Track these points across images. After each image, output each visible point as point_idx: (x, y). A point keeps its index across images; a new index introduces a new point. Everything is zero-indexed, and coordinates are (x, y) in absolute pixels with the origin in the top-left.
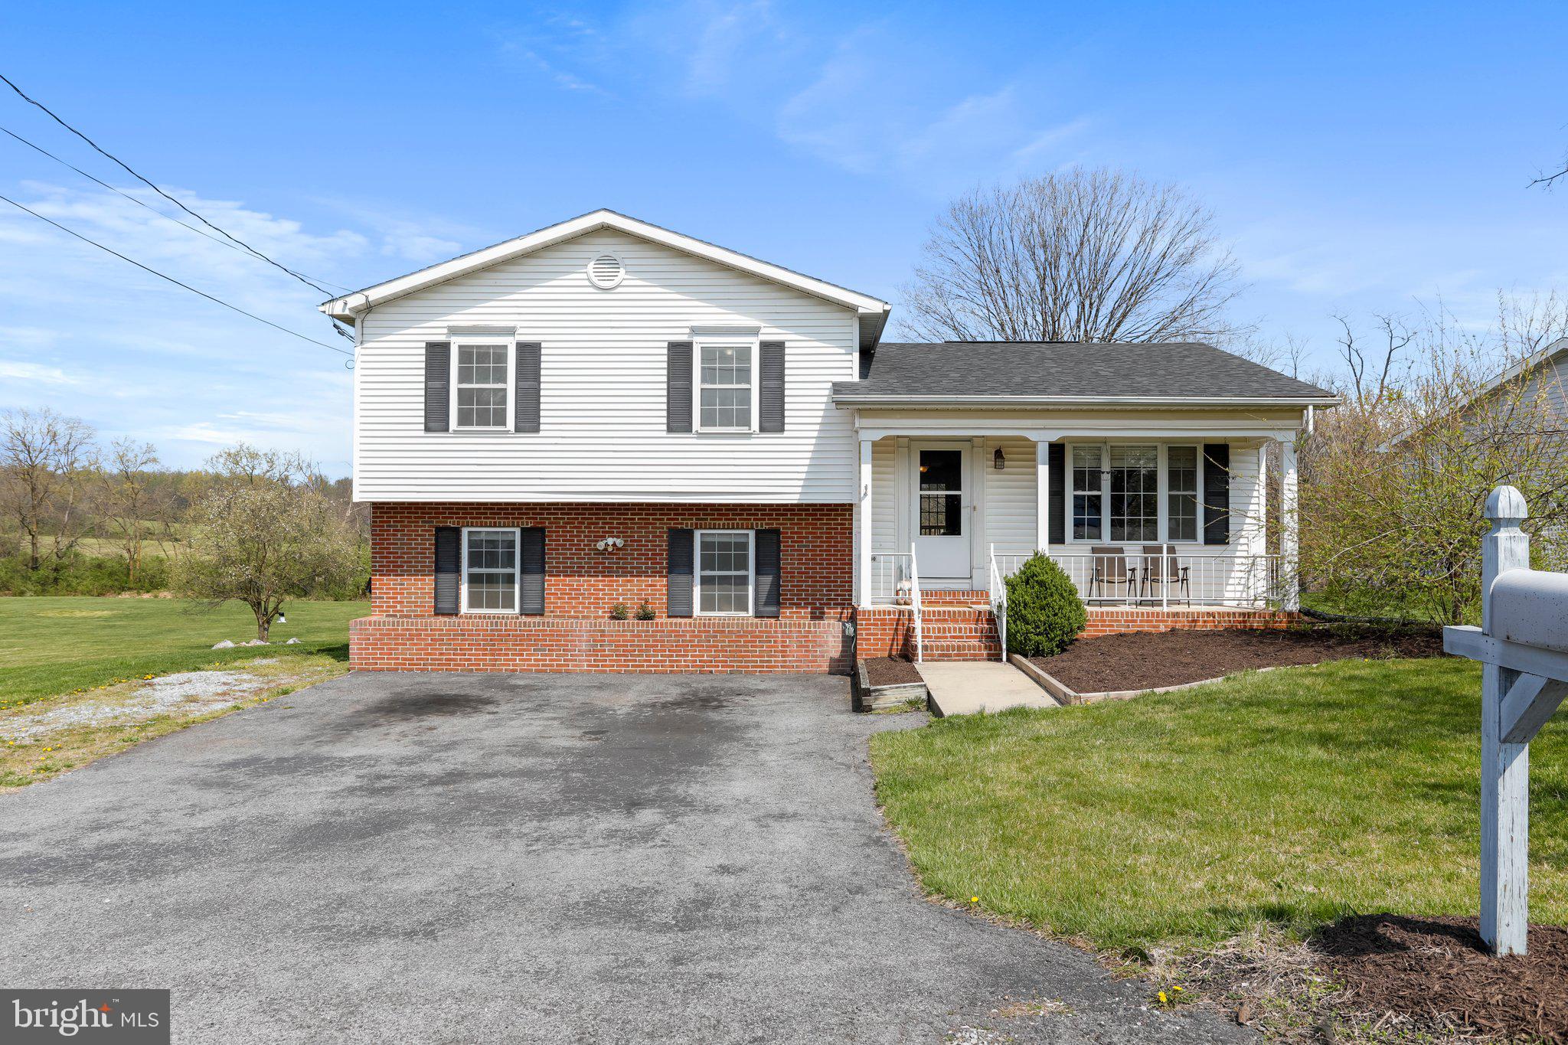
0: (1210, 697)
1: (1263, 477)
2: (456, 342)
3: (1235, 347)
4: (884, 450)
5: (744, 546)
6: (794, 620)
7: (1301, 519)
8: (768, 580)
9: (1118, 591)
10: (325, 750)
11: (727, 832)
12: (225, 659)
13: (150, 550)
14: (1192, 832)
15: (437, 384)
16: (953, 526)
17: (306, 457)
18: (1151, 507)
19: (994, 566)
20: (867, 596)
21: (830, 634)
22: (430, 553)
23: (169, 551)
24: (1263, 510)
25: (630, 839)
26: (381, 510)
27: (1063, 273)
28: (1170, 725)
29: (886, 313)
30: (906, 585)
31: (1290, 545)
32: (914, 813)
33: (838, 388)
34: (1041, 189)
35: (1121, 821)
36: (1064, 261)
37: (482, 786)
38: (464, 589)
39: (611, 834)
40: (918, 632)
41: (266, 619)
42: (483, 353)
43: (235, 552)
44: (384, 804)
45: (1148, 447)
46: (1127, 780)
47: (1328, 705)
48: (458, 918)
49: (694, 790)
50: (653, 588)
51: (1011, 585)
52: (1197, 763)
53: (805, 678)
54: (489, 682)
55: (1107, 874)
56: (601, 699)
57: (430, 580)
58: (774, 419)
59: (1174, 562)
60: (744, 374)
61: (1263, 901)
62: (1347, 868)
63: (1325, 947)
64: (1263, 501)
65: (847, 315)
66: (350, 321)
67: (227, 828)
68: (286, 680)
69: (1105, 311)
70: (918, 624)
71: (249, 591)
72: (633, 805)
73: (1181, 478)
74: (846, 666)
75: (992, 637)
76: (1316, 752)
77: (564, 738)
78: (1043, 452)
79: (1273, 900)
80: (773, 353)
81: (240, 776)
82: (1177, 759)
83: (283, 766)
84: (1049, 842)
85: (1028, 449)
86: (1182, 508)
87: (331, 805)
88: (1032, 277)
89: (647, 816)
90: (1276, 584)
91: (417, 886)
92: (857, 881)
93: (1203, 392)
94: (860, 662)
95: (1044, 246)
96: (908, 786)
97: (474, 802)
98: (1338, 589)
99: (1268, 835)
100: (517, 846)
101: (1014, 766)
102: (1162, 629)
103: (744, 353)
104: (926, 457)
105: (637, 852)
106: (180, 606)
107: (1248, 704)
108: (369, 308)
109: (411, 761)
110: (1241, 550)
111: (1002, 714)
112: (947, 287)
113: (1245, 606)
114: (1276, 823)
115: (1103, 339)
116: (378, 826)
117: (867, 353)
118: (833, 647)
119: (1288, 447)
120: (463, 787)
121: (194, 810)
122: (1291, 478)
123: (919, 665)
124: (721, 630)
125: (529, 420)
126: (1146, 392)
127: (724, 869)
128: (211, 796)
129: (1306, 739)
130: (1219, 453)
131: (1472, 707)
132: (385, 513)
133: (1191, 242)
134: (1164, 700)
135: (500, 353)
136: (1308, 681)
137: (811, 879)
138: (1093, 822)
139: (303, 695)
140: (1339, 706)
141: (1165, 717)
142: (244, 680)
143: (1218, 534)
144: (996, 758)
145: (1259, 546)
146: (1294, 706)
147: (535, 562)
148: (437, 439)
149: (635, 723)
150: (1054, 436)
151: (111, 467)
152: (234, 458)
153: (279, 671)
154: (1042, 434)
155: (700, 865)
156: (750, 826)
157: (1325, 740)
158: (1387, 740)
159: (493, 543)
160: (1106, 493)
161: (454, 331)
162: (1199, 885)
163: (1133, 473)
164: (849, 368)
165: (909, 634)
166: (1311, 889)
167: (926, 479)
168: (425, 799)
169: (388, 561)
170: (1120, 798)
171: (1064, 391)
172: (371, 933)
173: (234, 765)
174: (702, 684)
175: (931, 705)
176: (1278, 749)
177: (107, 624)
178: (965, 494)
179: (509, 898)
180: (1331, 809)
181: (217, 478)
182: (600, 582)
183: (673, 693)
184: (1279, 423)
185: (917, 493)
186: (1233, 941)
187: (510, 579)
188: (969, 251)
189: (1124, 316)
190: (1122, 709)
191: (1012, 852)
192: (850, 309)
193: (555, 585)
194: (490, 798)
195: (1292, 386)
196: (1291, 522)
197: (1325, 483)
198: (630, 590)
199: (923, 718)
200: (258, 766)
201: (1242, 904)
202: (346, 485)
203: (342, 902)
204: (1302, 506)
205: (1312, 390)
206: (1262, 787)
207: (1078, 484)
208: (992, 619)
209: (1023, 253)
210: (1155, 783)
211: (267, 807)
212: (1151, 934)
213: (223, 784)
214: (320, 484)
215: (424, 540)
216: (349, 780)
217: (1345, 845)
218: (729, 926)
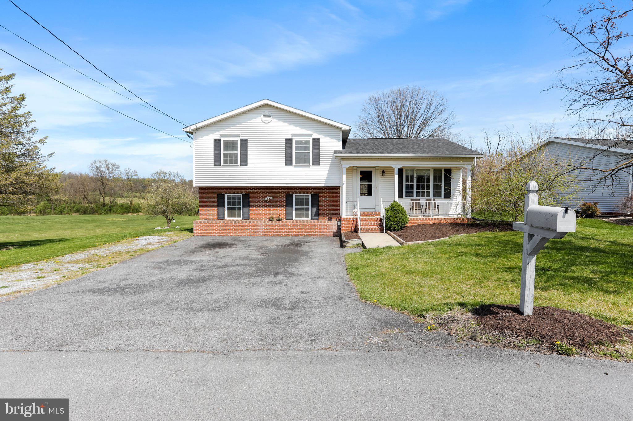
0: (444, 243)
1: (461, 178)
2: (223, 139)
3: (454, 140)
4: (350, 170)
5: (308, 199)
6: (323, 220)
7: (472, 191)
8: (315, 209)
9: (418, 212)
10: (187, 258)
11: (303, 282)
12: (158, 232)
13: (136, 201)
14: (438, 282)
15: (217, 152)
16: (370, 193)
17: (180, 173)
18: (428, 187)
19: (382, 205)
20: (344, 214)
21: (333, 225)
22: (216, 202)
23: (141, 201)
24: (461, 188)
25: (275, 284)
26: (201, 189)
27: (403, 118)
28: (433, 251)
29: (350, 130)
30: (356, 210)
31: (469, 199)
32: (358, 276)
33: (336, 152)
34: (396, 92)
35: (418, 279)
36: (403, 114)
37: (232, 269)
38: (226, 212)
39: (270, 282)
40: (359, 224)
41: (169, 221)
42: (231, 142)
43: (160, 201)
44: (205, 274)
45: (428, 170)
46: (420, 267)
47: (479, 245)
48: (226, 306)
49: (294, 270)
50: (281, 211)
51: (387, 210)
52: (440, 262)
53: (326, 238)
54: (234, 239)
55: (414, 294)
56: (266, 244)
57: (216, 209)
58: (317, 161)
59: (435, 203)
60: (308, 148)
61: (458, 301)
62: (482, 292)
63: (476, 314)
64: (461, 185)
65: (338, 130)
66: (191, 133)
67: (161, 280)
68: (175, 238)
69: (415, 129)
70: (359, 222)
71: (164, 213)
72: (276, 274)
73: (437, 179)
74: (338, 234)
75: (381, 226)
76: (475, 259)
77: (256, 255)
78: (397, 171)
79: (461, 301)
80: (316, 142)
81: (163, 266)
82: (435, 261)
83: (175, 263)
84: (397, 284)
85: (392, 170)
86: (437, 188)
87: (189, 274)
88: (394, 119)
89: (280, 277)
90: (464, 210)
91: (215, 297)
92: (341, 296)
93: (444, 153)
94: (342, 233)
95: (397, 110)
96: (356, 269)
97: (230, 274)
98: (482, 211)
99: (460, 282)
100: (243, 286)
101: (387, 263)
102: (431, 223)
103: (308, 142)
104: (362, 173)
105: (277, 288)
106: (145, 217)
107: (455, 245)
108: (197, 129)
109: (212, 261)
110: (454, 200)
111: (384, 248)
112: (368, 122)
113: (455, 217)
114: (463, 279)
115: (415, 137)
116: (203, 280)
117: (344, 142)
118: (335, 229)
119: (469, 170)
120: (227, 269)
121: (151, 275)
122: (469, 179)
123: (360, 234)
124: (301, 223)
125: (244, 162)
126: (427, 153)
127: (303, 292)
128: (156, 271)
129: (471, 255)
130: (448, 171)
131: (520, 246)
132: (203, 190)
133: (441, 109)
134: (431, 244)
135: (235, 143)
136: (473, 238)
137: (328, 295)
138: (410, 279)
139: (180, 243)
140: (482, 245)
141: (431, 249)
142: (164, 238)
143: (448, 195)
144: (382, 261)
145: (460, 199)
146: (469, 245)
147: (247, 204)
148: (217, 168)
149: (276, 251)
150: (400, 166)
151: (124, 177)
152: (159, 174)
153: (174, 236)
154: (396, 166)
155: (296, 291)
156: (310, 280)
157: (477, 255)
158: (495, 255)
159: (234, 198)
160: (415, 183)
161: (222, 136)
162: (440, 296)
163: (423, 178)
164: (339, 146)
165: (357, 225)
166: (472, 297)
167: (362, 179)
168: (216, 272)
169: (204, 204)
170: (418, 272)
171: (403, 153)
172: (202, 310)
173: (162, 262)
174: (296, 239)
175: (363, 245)
176: (464, 258)
177: (125, 222)
178: (373, 184)
179: (240, 300)
180: (479, 275)
181: (154, 180)
182: (266, 210)
183: (288, 242)
184: (466, 163)
185: (359, 183)
186: (450, 312)
187: (239, 209)
188: (375, 111)
189: (421, 131)
190: (419, 246)
191: (386, 287)
192: (339, 128)
193: (252, 210)
194: (235, 272)
195: (470, 151)
196: (469, 192)
197: (479, 180)
198: (275, 212)
199: (361, 249)
200: (168, 263)
201: (452, 302)
202: (191, 182)
203: (193, 301)
204: (472, 187)
205: (476, 153)
206: (459, 269)
207: (407, 181)
208: (381, 220)
209: (391, 112)
210: (428, 268)
211: (172, 274)
212: (426, 310)
213: (159, 268)
214: (184, 182)
215: (214, 198)
216: (194, 267)
217: (482, 285)
218: (304, 309)
